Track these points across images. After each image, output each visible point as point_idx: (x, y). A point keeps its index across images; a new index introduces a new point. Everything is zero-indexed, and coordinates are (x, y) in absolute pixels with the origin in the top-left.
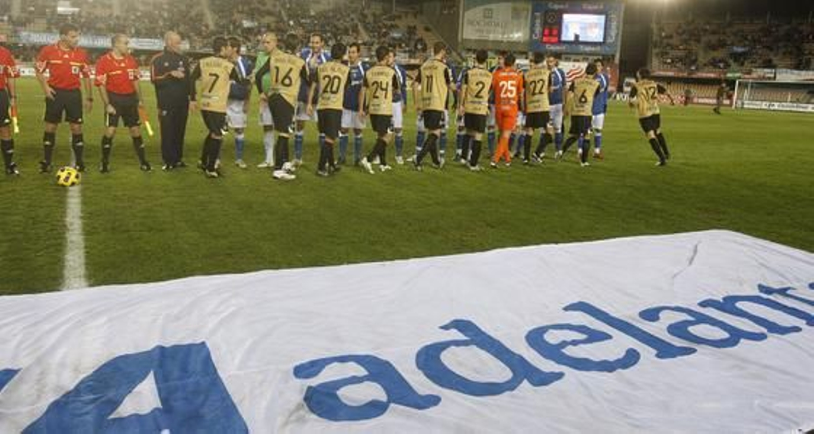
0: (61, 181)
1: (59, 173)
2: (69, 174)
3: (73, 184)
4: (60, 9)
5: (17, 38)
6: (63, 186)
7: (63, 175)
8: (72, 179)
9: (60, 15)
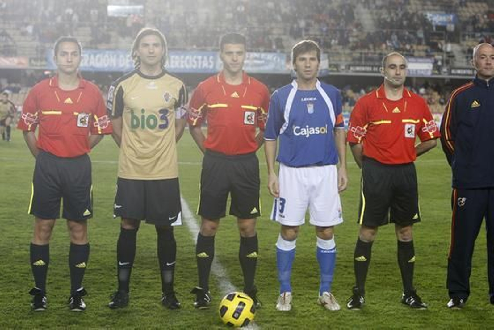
0: (228, 316)
1: (225, 302)
2: (241, 303)
3: (247, 322)
4: (112, 9)
5: (44, 63)
6: (230, 325)
7: (232, 306)
8: (247, 313)
9: (112, 19)
